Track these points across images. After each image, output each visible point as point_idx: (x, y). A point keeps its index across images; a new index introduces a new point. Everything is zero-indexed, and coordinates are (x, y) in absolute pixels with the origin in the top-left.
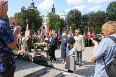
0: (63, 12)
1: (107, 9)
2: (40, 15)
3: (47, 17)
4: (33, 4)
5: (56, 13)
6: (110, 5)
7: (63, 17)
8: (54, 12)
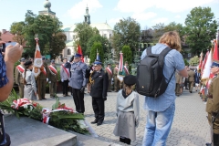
0: (106, 23)
1: (187, 21)
2: (62, 29)
3: (74, 31)
4: (48, 6)
5: (93, 25)
6: (192, 13)
7: (105, 32)
8: (89, 23)
